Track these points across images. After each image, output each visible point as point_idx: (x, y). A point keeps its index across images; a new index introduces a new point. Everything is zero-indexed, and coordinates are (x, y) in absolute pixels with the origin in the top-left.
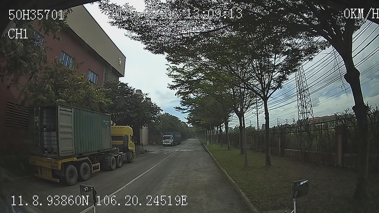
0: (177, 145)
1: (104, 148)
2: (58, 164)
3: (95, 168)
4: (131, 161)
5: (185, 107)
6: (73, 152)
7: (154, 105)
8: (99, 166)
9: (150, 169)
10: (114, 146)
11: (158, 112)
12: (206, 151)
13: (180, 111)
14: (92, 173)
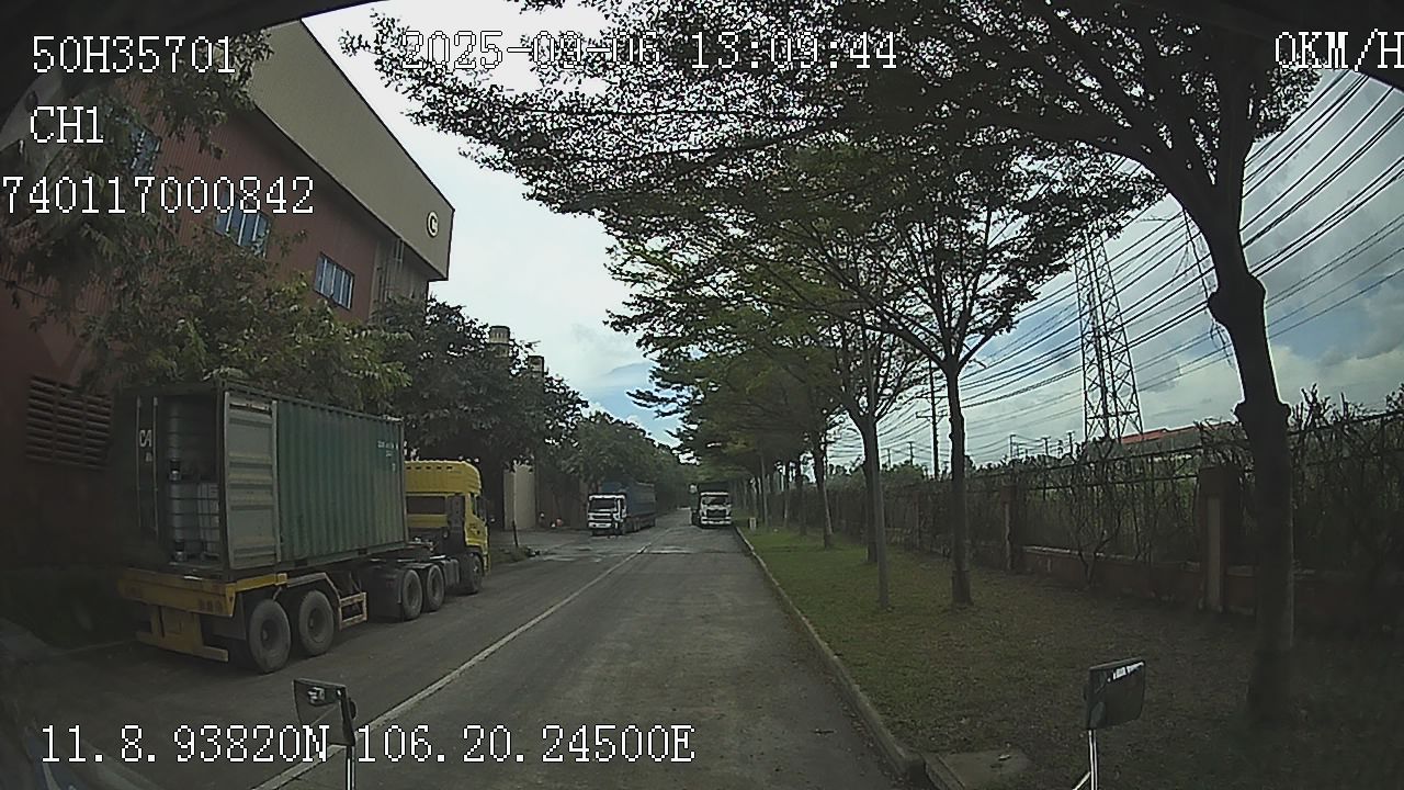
0: (642, 529)
1: (381, 541)
2: (224, 596)
3: (350, 611)
4: (476, 588)
5: (670, 393)
6: (275, 555)
7: (555, 383)
8: (364, 604)
9: (544, 615)
10: (414, 533)
11: (569, 409)
12: (746, 551)
13: (650, 407)
14: (341, 627)
